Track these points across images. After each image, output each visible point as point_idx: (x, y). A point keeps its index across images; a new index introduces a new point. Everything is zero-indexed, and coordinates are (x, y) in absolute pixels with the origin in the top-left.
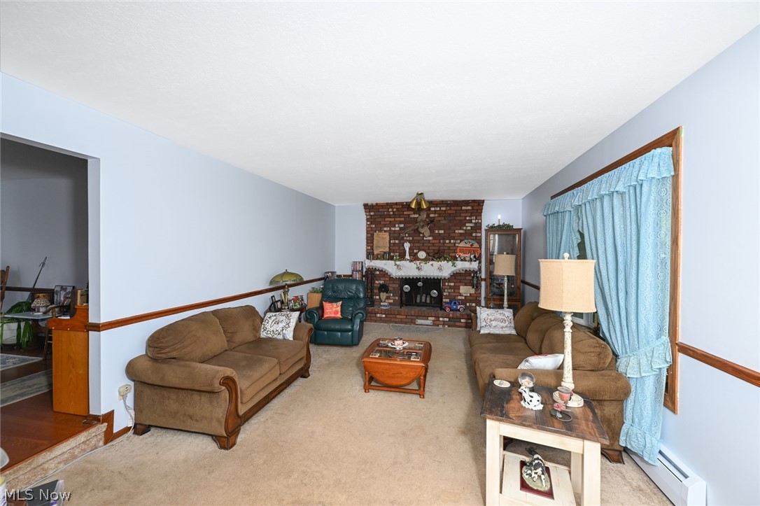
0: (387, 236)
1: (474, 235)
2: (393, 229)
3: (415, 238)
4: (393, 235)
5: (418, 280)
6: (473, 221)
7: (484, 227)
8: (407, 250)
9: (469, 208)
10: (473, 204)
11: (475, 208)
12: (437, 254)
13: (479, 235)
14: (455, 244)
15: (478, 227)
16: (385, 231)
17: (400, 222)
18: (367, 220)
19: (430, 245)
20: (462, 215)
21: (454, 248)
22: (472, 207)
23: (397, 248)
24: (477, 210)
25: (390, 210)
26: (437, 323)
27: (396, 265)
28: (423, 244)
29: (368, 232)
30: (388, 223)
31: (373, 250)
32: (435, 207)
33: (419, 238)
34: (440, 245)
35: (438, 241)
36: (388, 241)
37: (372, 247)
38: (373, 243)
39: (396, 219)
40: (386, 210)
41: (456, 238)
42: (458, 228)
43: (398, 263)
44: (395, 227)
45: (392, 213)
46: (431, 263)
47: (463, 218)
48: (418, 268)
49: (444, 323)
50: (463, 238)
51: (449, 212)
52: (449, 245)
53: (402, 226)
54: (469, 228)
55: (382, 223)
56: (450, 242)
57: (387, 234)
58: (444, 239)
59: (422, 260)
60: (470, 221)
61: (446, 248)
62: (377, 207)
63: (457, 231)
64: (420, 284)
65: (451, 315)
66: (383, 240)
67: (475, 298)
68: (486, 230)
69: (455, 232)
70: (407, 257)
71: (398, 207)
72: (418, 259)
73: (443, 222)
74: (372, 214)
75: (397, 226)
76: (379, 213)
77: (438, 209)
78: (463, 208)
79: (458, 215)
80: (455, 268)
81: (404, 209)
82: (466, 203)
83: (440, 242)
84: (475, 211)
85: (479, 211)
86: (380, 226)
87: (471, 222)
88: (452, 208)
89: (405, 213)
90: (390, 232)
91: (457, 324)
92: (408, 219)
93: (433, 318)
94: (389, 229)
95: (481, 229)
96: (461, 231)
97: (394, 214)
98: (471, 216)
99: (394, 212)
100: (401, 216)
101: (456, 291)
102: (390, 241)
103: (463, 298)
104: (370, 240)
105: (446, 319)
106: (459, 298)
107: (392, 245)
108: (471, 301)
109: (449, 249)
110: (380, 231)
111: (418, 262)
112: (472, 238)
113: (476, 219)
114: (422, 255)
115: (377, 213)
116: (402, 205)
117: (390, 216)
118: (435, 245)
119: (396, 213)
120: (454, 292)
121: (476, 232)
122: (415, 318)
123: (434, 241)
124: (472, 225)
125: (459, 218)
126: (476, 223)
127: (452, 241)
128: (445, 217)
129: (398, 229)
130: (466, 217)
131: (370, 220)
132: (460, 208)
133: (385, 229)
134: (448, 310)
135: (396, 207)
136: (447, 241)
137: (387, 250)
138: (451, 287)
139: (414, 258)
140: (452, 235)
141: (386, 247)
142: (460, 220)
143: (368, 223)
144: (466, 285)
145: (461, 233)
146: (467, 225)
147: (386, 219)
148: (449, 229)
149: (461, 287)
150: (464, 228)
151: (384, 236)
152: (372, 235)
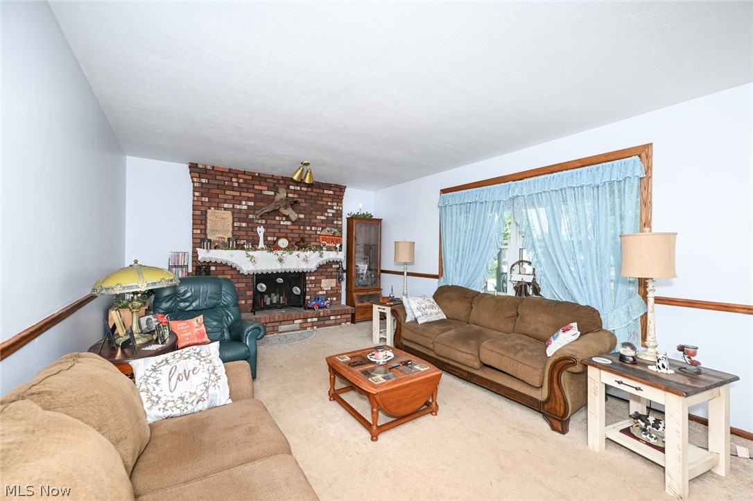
0: (229, 215)
1: (335, 222)
2: (238, 207)
3: (269, 222)
4: (238, 216)
5: (278, 275)
6: (335, 208)
7: (345, 216)
8: (261, 236)
9: (331, 192)
10: (335, 189)
11: (337, 193)
12: (300, 244)
13: (340, 223)
14: (316, 231)
15: (338, 215)
16: (225, 209)
17: (249, 199)
18: (195, 189)
19: (288, 231)
20: (324, 199)
21: (315, 236)
22: (334, 192)
23: (243, 233)
24: (339, 196)
25: (234, 180)
26: (305, 325)
27: (248, 256)
28: (279, 229)
29: (195, 208)
30: (230, 197)
31: (206, 234)
32: (295, 186)
33: (274, 222)
34: (300, 232)
35: (297, 227)
36: (230, 223)
37: (204, 231)
38: (205, 225)
39: (243, 194)
40: (228, 179)
41: (317, 225)
42: (320, 213)
43: (251, 253)
44: (240, 204)
45: (236, 185)
46: (296, 253)
47: (325, 203)
48: (281, 260)
49: (313, 324)
50: (324, 225)
51: (311, 194)
52: (310, 232)
53: (251, 204)
54: (330, 215)
55: (220, 196)
56: (311, 230)
57: (230, 212)
58: (304, 225)
59: (285, 249)
60: (332, 207)
61: (306, 236)
62: (213, 172)
63: (318, 217)
64: (280, 280)
65: (322, 314)
66: (221, 222)
67: (335, 291)
68: (348, 219)
69: (316, 218)
70: (261, 245)
71: (247, 177)
72: (279, 248)
73: (304, 205)
74: (204, 181)
75: (244, 203)
76: (216, 182)
77: (299, 188)
78: (326, 192)
79: (320, 198)
80: (322, 259)
81: (254, 182)
82: (329, 186)
83: (299, 229)
84: (337, 197)
85: (340, 197)
86: (217, 200)
87: (333, 209)
88: (314, 190)
89: (256, 187)
90: (233, 211)
91: (327, 322)
92: (259, 196)
93: (300, 321)
94: (231, 206)
95: (341, 217)
96: (323, 218)
97: (239, 186)
98: (332, 202)
99: (239, 183)
100: (251, 190)
101: (317, 285)
102: (233, 223)
103: (324, 292)
104: (200, 220)
105: (315, 319)
106: (321, 293)
107: (236, 229)
108: (332, 296)
109: (310, 237)
110: (217, 208)
111: (280, 253)
112: (333, 226)
113: (337, 206)
114: (283, 243)
115: (211, 181)
116: (253, 176)
117: (233, 189)
118: (295, 231)
119: (244, 185)
120: (315, 287)
121: (337, 220)
122: (278, 324)
123: (292, 227)
124: (334, 211)
125: (321, 203)
126: (337, 210)
127: (313, 228)
128: (305, 199)
129: (245, 207)
130: (327, 202)
131: (200, 190)
132: (321, 191)
133: (226, 206)
134: (316, 308)
135: (243, 176)
136: (308, 228)
137: (230, 235)
138: (312, 282)
139: (272, 246)
140: (313, 221)
141: (227, 231)
142: (322, 205)
143: (197, 194)
144: (327, 278)
145: (322, 220)
146: (329, 211)
147: (227, 192)
148: (310, 213)
149: (323, 281)
150: (326, 214)
151: (225, 216)
152: (205, 214)
